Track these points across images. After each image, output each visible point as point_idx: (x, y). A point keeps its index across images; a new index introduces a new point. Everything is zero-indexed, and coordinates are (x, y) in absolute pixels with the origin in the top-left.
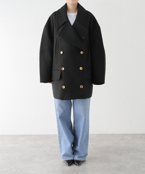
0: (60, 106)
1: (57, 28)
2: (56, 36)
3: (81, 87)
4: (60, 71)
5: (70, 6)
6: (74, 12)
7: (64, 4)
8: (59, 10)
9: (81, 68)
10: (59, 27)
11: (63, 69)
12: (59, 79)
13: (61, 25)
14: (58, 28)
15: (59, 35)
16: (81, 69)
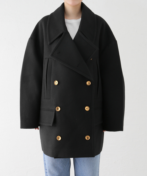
0: (54, 166)
1: (48, 43)
2: (46, 55)
3: (88, 138)
4: (54, 112)
5: (69, 8)
6: (77, 18)
7: (59, 5)
8: (52, 14)
9: (87, 108)
10: (52, 41)
11: (58, 109)
12: (51, 125)
13: (55, 38)
14: (51, 44)
15: (52, 55)
16: (87, 110)
